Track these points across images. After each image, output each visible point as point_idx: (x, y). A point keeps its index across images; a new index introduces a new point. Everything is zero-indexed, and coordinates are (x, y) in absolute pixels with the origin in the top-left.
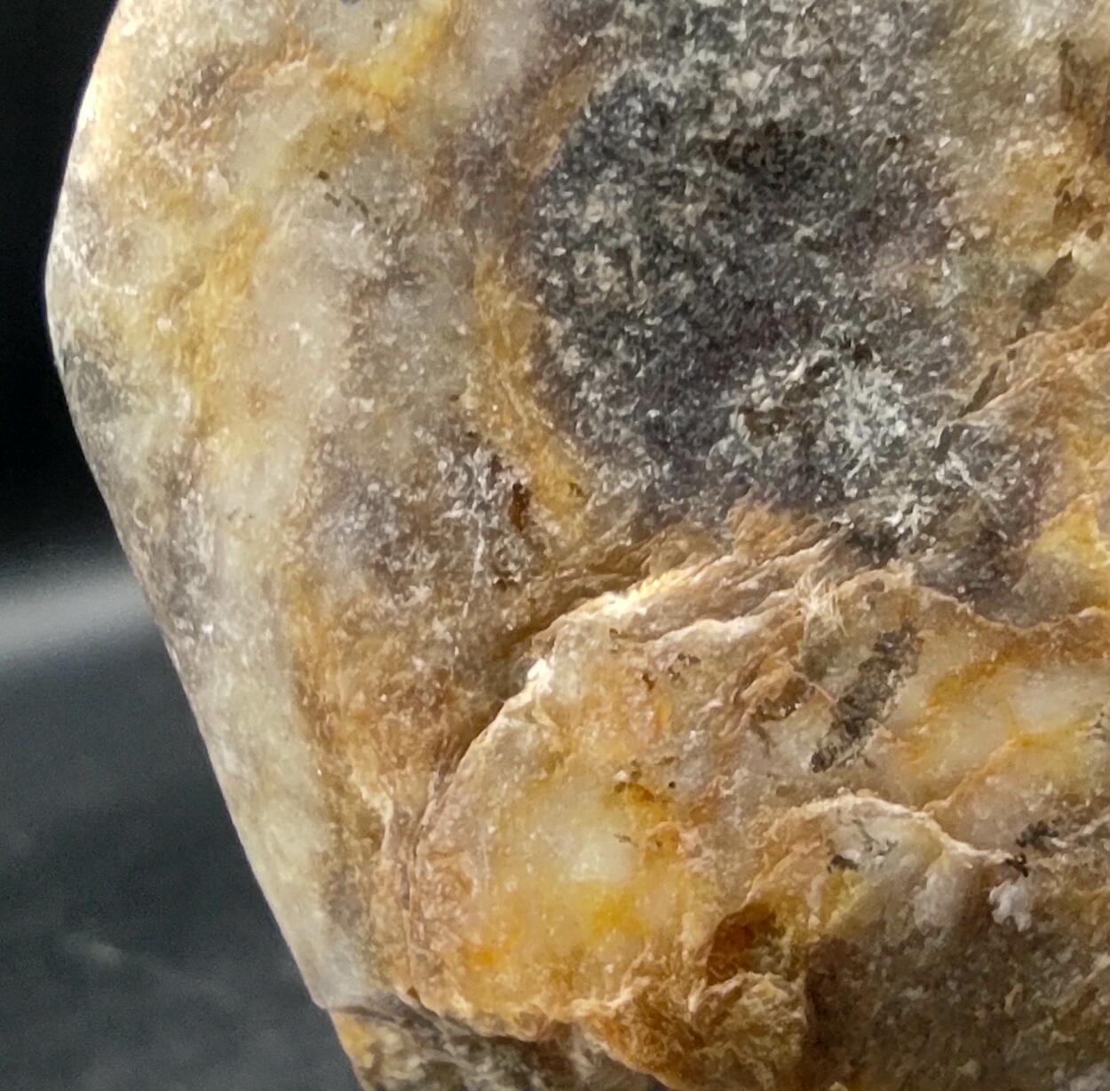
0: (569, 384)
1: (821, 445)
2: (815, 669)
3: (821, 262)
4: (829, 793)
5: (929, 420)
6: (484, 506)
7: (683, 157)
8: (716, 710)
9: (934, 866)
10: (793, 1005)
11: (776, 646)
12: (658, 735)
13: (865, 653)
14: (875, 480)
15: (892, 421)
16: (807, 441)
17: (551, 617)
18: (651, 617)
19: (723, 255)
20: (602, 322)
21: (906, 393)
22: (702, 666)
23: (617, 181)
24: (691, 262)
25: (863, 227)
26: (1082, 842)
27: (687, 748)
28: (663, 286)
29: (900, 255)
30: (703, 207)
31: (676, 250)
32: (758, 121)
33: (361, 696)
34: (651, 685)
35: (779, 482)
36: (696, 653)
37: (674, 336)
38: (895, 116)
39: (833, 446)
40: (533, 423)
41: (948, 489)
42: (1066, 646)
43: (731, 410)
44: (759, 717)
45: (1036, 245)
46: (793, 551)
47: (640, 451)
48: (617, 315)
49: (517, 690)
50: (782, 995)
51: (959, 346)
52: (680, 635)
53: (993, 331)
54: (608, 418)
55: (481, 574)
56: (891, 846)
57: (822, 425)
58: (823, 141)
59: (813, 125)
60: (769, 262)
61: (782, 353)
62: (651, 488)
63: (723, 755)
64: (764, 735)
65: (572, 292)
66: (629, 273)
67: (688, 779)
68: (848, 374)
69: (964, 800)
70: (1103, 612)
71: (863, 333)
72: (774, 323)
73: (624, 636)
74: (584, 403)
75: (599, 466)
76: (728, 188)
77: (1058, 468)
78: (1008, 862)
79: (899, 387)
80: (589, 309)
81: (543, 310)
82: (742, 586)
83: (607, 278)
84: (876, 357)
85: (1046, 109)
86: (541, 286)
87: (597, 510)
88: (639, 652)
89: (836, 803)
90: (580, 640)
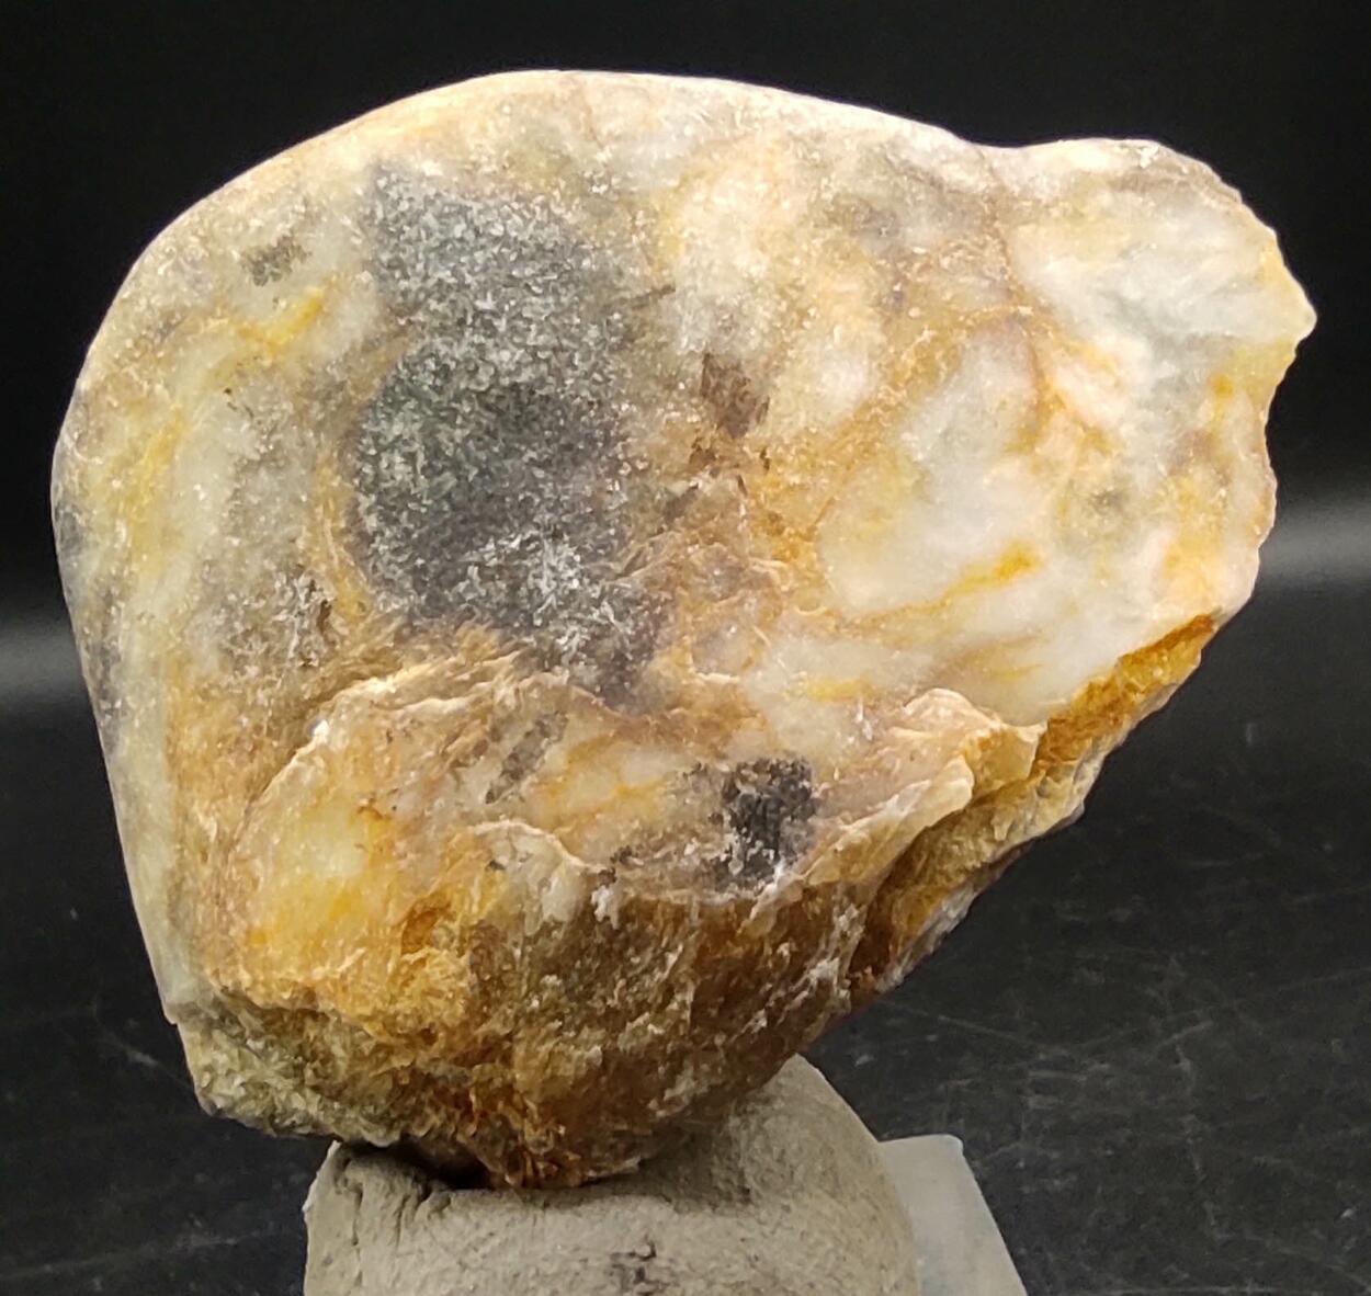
0: (367, 538)
1: (523, 591)
2: (496, 735)
3: (540, 474)
4: (494, 818)
5: (594, 581)
6: (301, 614)
7: (457, 399)
8: (429, 759)
9: (556, 873)
10: (460, 976)
11: (474, 717)
12: (389, 776)
13: (530, 726)
14: (554, 615)
15: (570, 579)
16: (514, 588)
17: (335, 691)
18: (398, 694)
19: (477, 463)
20: (394, 499)
21: (582, 562)
22: (425, 729)
23: (414, 411)
24: (456, 466)
25: (568, 456)
26: (654, 861)
27: (407, 783)
28: (437, 480)
29: (588, 475)
30: (467, 432)
31: (447, 458)
32: (506, 381)
33: (205, 745)
34: (390, 739)
35: (494, 613)
36: (423, 719)
37: (440, 512)
38: (595, 388)
39: (530, 592)
40: (342, 562)
41: (599, 625)
42: (660, 732)
43: (470, 564)
44: (457, 764)
45: (676, 477)
46: (495, 657)
47: (408, 585)
48: (405, 496)
49: (306, 741)
50: (453, 969)
51: (620, 535)
52: (413, 708)
53: (642, 529)
54: (390, 563)
55: (292, 660)
56: (529, 856)
57: (526, 578)
58: (547, 398)
59: (541, 388)
60: (506, 471)
61: (507, 529)
62: (411, 610)
63: (430, 788)
64: (457, 777)
65: (378, 477)
66: (415, 470)
67: (405, 805)
68: (547, 546)
69: (579, 828)
70: (686, 712)
71: (560, 522)
72: (503, 510)
73: (378, 706)
74: (376, 551)
75: (378, 593)
76: (484, 422)
77: (671, 618)
78: (603, 873)
79: (578, 558)
80: (387, 491)
81: (358, 489)
82: (460, 678)
83: (401, 470)
84: (566, 538)
85: (691, 393)
86: (358, 473)
87: (374, 622)
88: (386, 717)
89: (496, 825)
90: (350, 707)
